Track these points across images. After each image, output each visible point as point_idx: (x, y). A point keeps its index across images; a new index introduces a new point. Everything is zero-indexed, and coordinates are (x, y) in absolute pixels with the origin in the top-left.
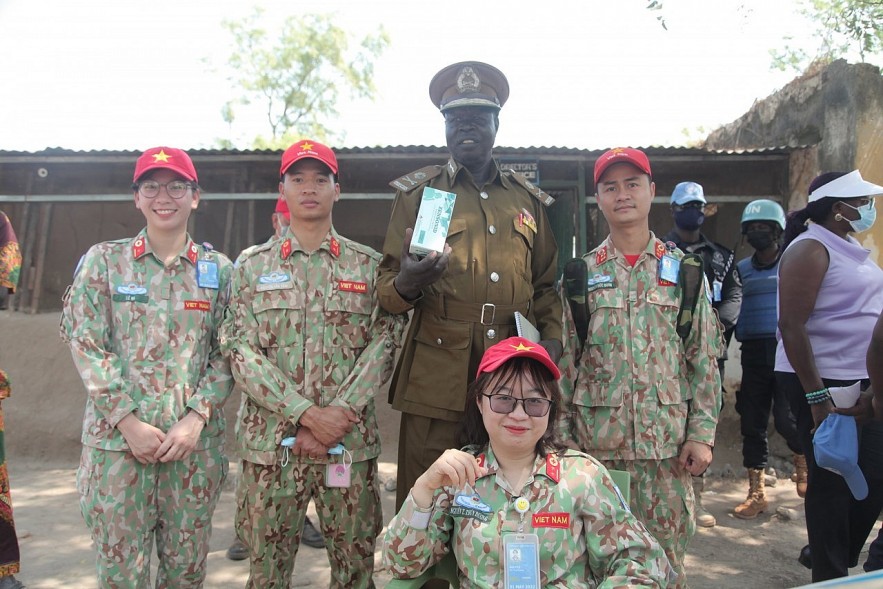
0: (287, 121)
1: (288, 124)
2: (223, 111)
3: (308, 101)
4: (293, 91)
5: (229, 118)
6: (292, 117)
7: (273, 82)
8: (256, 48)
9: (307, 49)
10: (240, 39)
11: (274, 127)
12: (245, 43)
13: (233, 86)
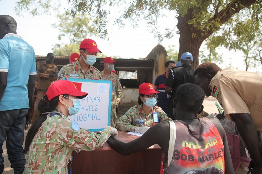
0: (74, 40)
1: (74, 41)
2: (58, 37)
3: (80, 36)
4: (76, 33)
5: (60, 39)
6: (75, 40)
7: (71, 30)
8: (66, 22)
9: (79, 23)
10: (62, 20)
11: (71, 42)
12: (64, 21)
13: (61, 31)
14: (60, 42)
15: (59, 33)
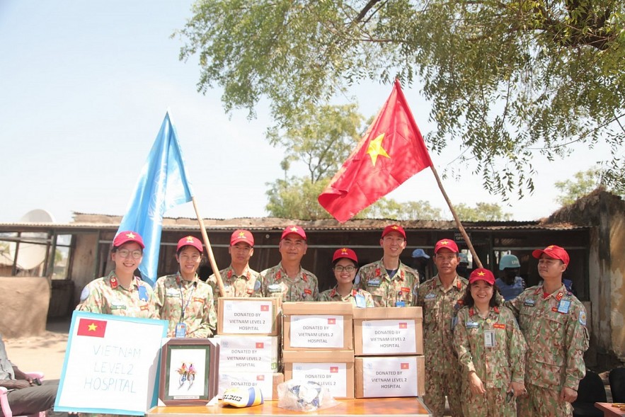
1: (322, 171)
5: (285, 166)
13: (288, 149)
14: (286, 173)
15: (285, 152)
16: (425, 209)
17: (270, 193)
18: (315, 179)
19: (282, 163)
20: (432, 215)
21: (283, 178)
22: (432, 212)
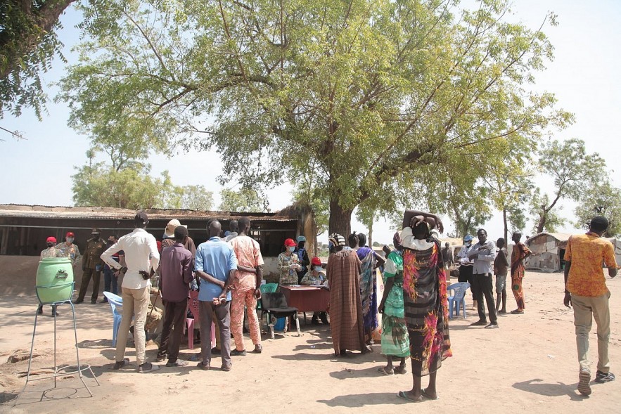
1: (122, 161)
14: (91, 161)
15: (91, 144)
16: (201, 192)
17: (77, 176)
18: (116, 167)
19: (88, 152)
20: (206, 196)
21: (88, 165)
22: (206, 194)
